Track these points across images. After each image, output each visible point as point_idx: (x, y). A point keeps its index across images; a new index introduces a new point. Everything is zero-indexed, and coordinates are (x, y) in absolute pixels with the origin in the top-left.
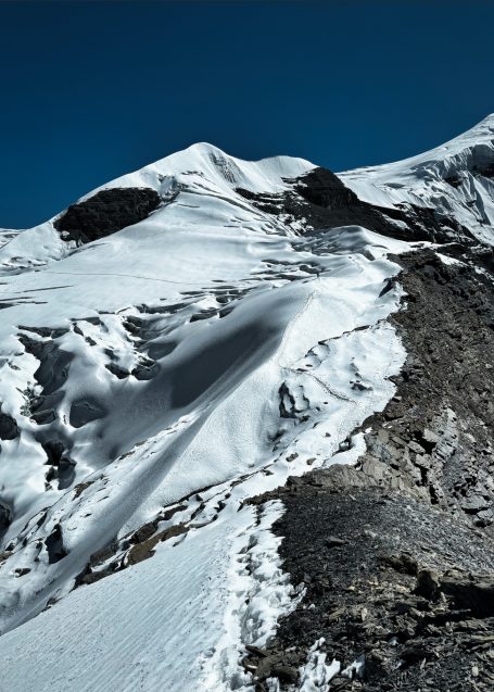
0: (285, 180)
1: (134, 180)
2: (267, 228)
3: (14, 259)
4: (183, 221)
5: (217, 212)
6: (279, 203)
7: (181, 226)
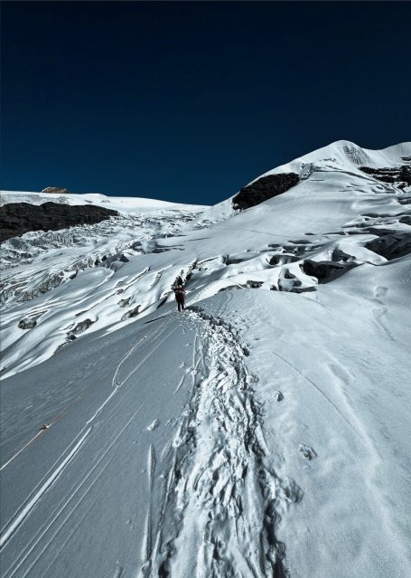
0: (404, 159)
1: (285, 169)
2: (377, 190)
3: (204, 221)
4: (309, 191)
5: (337, 182)
6: (395, 174)
7: (306, 194)
